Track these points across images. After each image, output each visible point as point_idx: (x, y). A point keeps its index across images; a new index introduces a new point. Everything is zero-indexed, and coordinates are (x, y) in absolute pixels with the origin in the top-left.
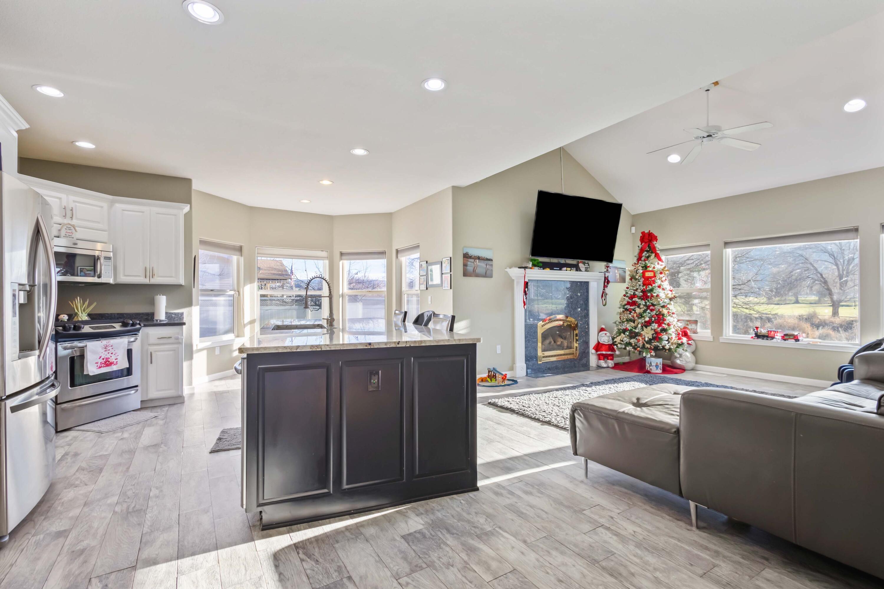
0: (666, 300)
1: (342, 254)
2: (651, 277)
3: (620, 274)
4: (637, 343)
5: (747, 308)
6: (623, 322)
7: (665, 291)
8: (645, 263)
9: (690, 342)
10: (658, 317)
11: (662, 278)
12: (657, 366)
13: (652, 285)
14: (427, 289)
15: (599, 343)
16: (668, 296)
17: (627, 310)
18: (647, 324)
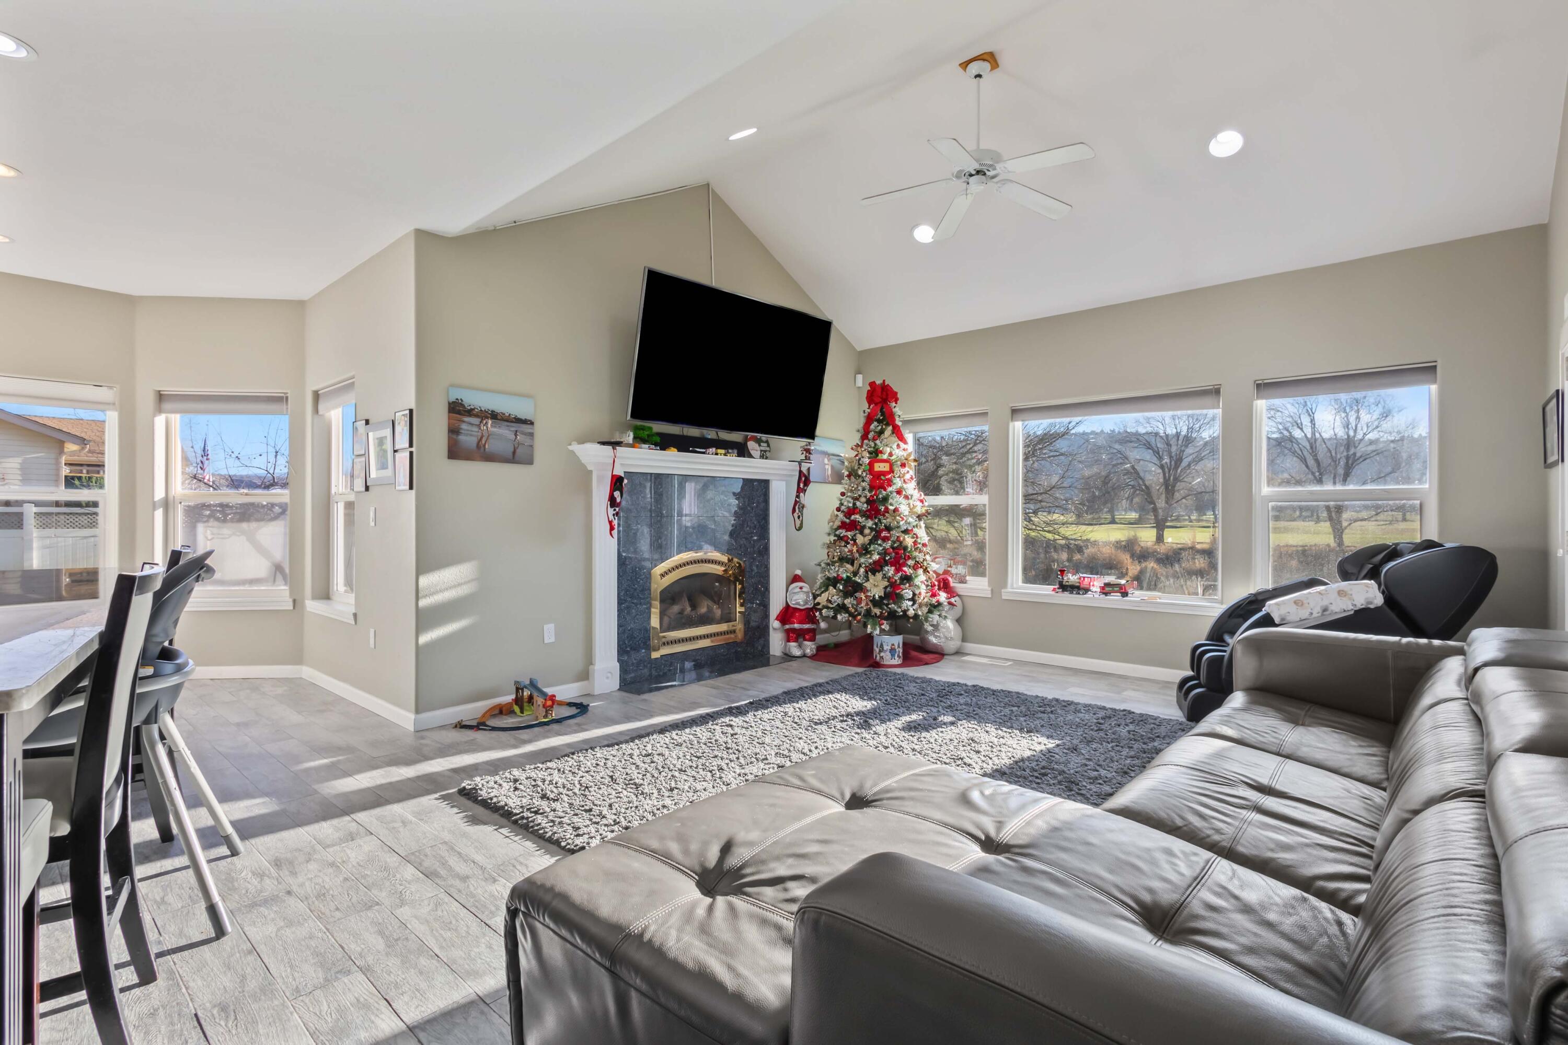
0: (910, 520)
1: (161, 397)
2: (884, 473)
3: (832, 467)
4: (857, 605)
5: (1049, 532)
6: (833, 563)
7: (911, 501)
8: (875, 444)
9: (953, 600)
10: (897, 553)
11: (904, 474)
12: (892, 651)
13: (885, 490)
14: (367, 489)
15: (787, 607)
16: (915, 510)
17: (840, 538)
18: (875, 568)
